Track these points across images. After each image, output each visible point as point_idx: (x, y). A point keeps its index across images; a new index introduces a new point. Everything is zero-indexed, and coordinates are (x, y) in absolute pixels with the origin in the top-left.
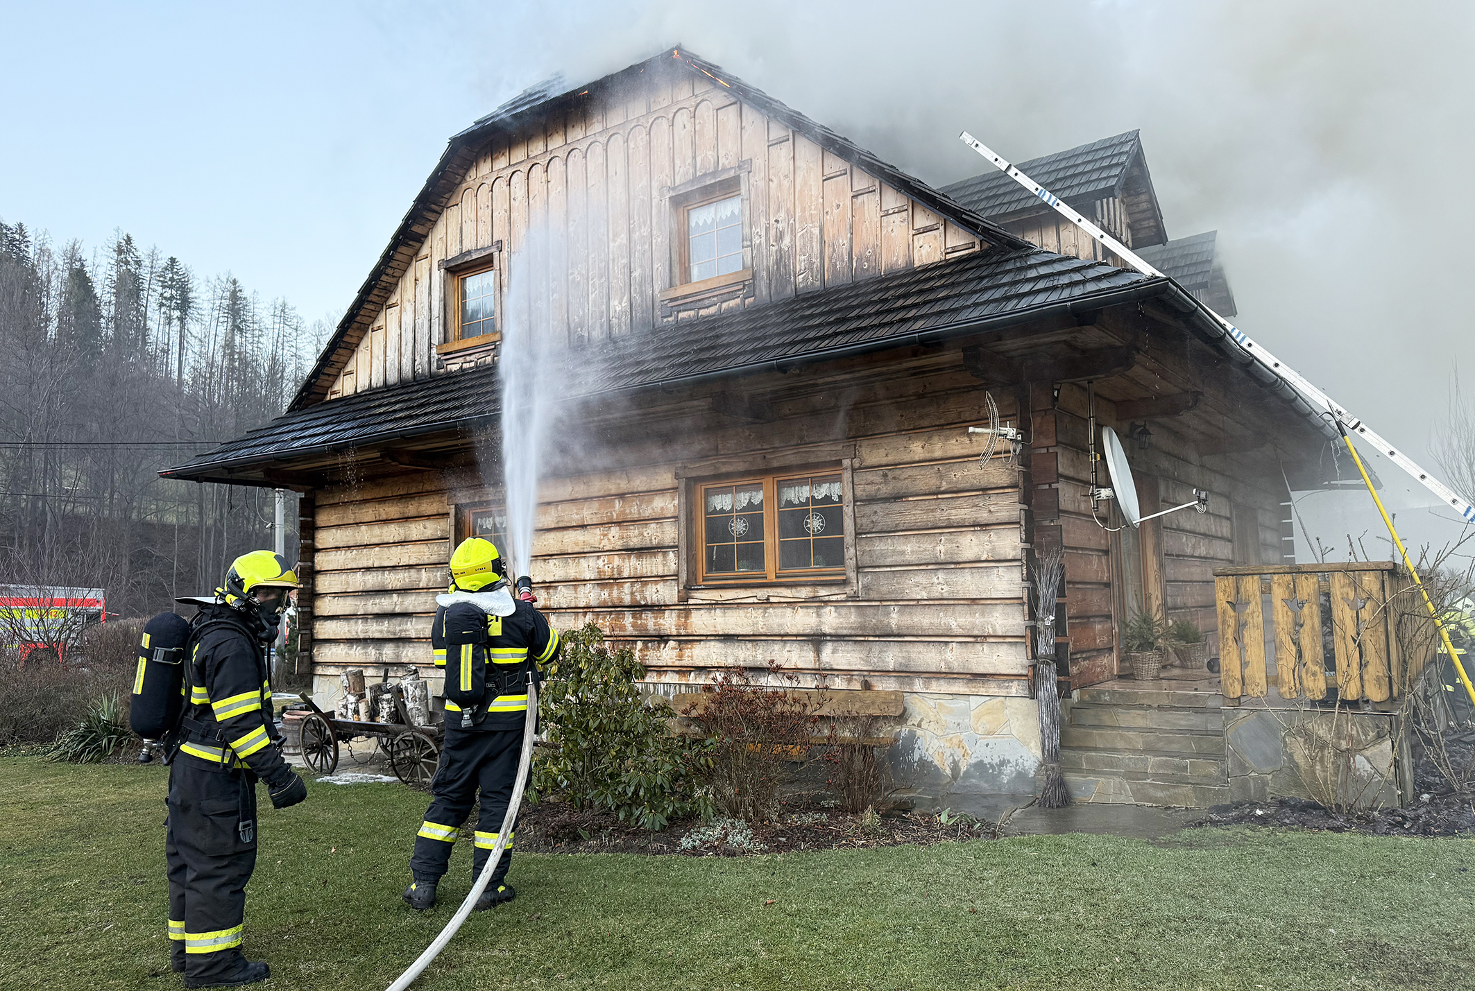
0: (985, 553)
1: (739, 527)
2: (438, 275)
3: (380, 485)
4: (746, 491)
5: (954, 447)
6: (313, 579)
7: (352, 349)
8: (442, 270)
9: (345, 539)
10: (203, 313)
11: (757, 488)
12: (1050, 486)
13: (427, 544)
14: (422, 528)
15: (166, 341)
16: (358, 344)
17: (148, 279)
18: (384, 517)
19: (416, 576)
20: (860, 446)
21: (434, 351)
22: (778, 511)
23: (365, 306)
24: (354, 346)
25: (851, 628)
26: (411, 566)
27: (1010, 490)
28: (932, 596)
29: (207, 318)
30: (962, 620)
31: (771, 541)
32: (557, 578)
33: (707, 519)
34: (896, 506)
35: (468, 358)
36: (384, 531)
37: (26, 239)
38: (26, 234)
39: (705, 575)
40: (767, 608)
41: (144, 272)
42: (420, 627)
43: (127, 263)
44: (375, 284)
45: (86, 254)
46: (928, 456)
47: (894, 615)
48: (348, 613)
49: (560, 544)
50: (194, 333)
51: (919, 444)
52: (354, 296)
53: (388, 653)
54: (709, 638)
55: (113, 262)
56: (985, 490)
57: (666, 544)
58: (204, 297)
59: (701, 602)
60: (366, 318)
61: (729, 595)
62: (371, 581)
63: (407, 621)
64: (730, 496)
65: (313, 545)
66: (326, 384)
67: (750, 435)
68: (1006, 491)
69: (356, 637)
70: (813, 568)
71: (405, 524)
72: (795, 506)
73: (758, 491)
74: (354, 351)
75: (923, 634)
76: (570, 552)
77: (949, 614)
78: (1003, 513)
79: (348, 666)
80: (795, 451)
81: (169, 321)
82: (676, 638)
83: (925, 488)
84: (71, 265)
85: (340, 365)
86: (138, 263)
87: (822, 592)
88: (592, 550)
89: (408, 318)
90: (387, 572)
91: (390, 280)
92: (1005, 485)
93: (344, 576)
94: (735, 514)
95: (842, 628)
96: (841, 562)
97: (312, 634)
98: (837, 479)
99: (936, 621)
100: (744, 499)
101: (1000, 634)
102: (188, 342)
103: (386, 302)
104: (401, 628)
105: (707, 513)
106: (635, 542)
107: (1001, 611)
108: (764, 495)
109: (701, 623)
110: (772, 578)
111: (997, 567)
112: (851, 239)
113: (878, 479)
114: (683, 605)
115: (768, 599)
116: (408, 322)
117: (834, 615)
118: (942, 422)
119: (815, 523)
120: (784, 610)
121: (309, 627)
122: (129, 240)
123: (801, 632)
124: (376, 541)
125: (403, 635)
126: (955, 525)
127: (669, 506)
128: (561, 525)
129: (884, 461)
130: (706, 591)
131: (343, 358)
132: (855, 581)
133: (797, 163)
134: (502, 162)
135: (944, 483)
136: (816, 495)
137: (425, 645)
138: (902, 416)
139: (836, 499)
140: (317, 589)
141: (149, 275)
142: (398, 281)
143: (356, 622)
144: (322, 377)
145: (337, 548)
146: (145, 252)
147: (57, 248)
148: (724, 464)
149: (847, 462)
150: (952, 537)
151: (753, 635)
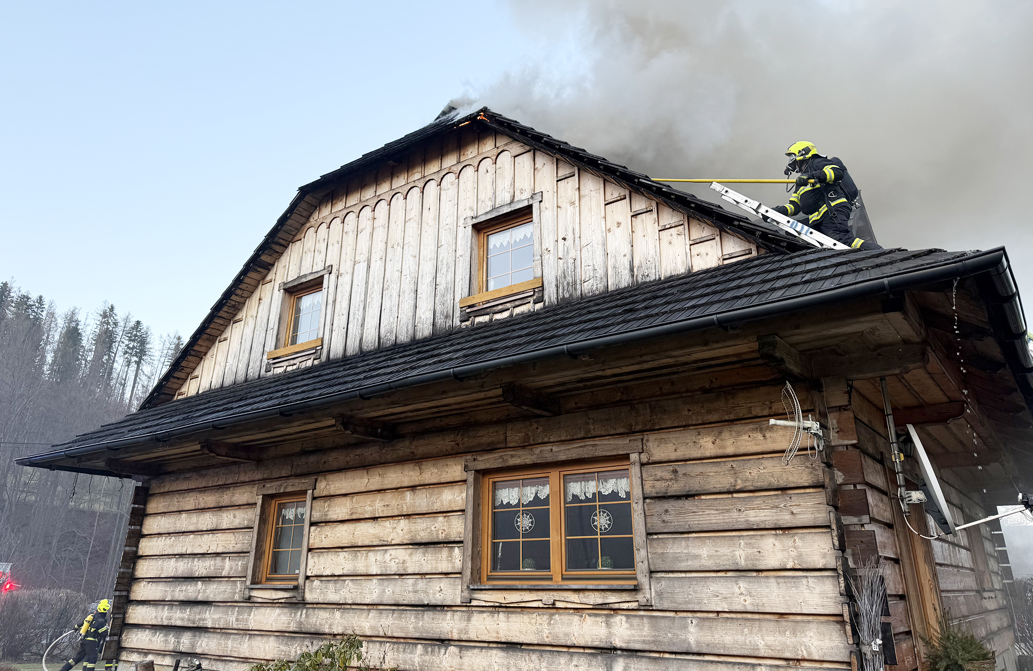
0: (791, 560)
1: (525, 522)
2: (278, 295)
3: (203, 476)
4: (532, 485)
5: (747, 444)
6: (135, 564)
7: (200, 357)
8: (282, 291)
9: (167, 526)
10: (154, 358)
11: (544, 481)
12: (855, 486)
13: (234, 533)
14: (232, 517)
15: (124, 377)
16: (207, 353)
17: (121, 335)
18: (202, 506)
19: (220, 564)
20: (647, 440)
21: (265, 357)
22: (565, 507)
23: (215, 320)
24: (203, 354)
25: (644, 642)
26: (217, 554)
27: (811, 490)
28: (734, 608)
29: (156, 363)
30: (770, 639)
31: (557, 539)
32: (346, 572)
33: (494, 514)
34: (688, 504)
35: (292, 362)
36: (200, 519)
37: (43, 306)
38: (43, 303)
39: (489, 574)
40: (553, 615)
41: (119, 330)
42: (216, 616)
43: (108, 324)
44: (226, 303)
45: (81, 317)
46: (720, 452)
47: (692, 629)
48: (157, 599)
49: (351, 537)
50: (146, 373)
51: (708, 439)
52: (207, 311)
53: (185, 642)
54: (491, 645)
55: (98, 323)
56: (784, 489)
57: (452, 539)
58: (156, 348)
59: (484, 604)
60: (215, 331)
61: (513, 597)
62: (181, 567)
63: (206, 610)
64: (516, 489)
65: (141, 530)
66: (175, 386)
67: (537, 428)
68: (808, 491)
69: (160, 623)
70: (602, 570)
71: (220, 513)
72: (581, 501)
73: (544, 485)
74: (202, 358)
75: (726, 653)
76: (360, 544)
77: (755, 630)
78: (806, 516)
79: (150, 653)
80: (581, 444)
81: (129, 363)
82: (457, 643)
83: (719, 487)
84: (69, 324)
85: (188, 370)
86: (116, 324)
87: (612, 598)
88: (381, 543)
89: (248, 331)
90: (196, 560)
91: (238, 299)
92: (807, 484)
93: (160, 562)
94: (521, 509)
95: (634, 641)
96: (630, 564)
97: (124, 618)
98: (624, 473)
99: (740, 638)
100: (529, 493)
101: (817, 658)
102: (140, 379)
103: (233, 318)
104: (200, 617)
105: (494, 507)
106: (423, 537)
107: (814, 630)
108: (551, 489)
109: (483, 627)
110: (557, 581)
111: (806, 577)
112: (632, 251)
113: (667, 475)
114: (466, 606)
115: (554, 604)
116: (248, 334)
117: (625, 625)
118: (732, 417)
119: (602, 521)
120: (571, 618)
121: (122, 611)
122: (112, 309)
123: (590, 644)
124: (192, 528)
125: (201, 624)
126: (755, 527)
127: (458, 499)
128: (354, 517)
129: (673, 456)
130: (490, 592)
131: (191, 365)
132: (648, 587)
133: (582, 192)
134: (340, 206)
135: (739, 482)
136: (602, 490)
137: (219, 636)
138: (689, 410)
139: (622, 495)
140: (136, 573)
141: (121, 332)
142: (246, 301)
143: (163, 609)
144: (172, 380)
145: (160, 534)
146: (122, 317)
147: (61, 312)
148: (512, 456)
149: (634, 457)
150: (753, 541)
151: (538, 645)
